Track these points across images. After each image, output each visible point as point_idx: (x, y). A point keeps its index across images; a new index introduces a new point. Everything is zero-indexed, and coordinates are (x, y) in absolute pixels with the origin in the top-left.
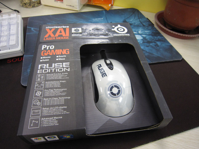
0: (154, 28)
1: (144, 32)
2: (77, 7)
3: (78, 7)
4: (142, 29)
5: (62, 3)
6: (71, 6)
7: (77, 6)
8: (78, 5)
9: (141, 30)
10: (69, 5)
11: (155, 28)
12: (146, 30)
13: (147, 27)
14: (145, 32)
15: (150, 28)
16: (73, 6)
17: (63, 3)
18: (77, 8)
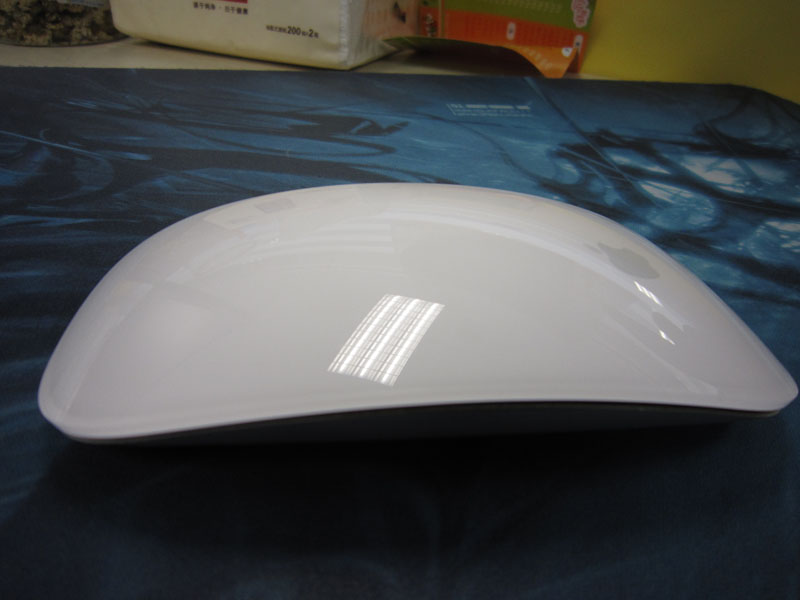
2: (333, 40)
3: (345, 40)
5: (239, 11)
6: (295, 31)
7: (340, 30)
8: (345, 20)
10: (285, 25)
16: (312, 34)
17: (246, 11)
18: (336, 48)
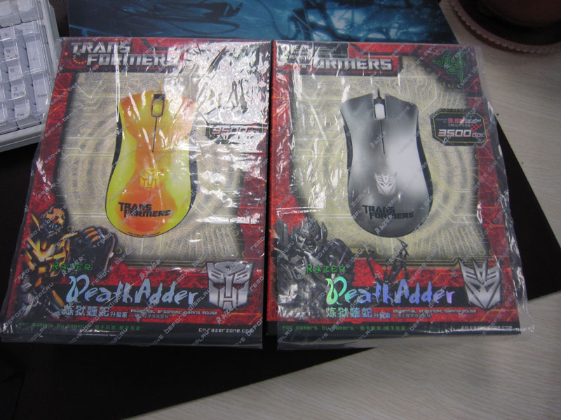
0: (438, 12)
1: (405, 30)
4: (400, 22)
9: (396, 25)
11: (441, 14)
12: (411, 25)
13: (416, 12)
14: (407, 33)
15: (425, 17)
